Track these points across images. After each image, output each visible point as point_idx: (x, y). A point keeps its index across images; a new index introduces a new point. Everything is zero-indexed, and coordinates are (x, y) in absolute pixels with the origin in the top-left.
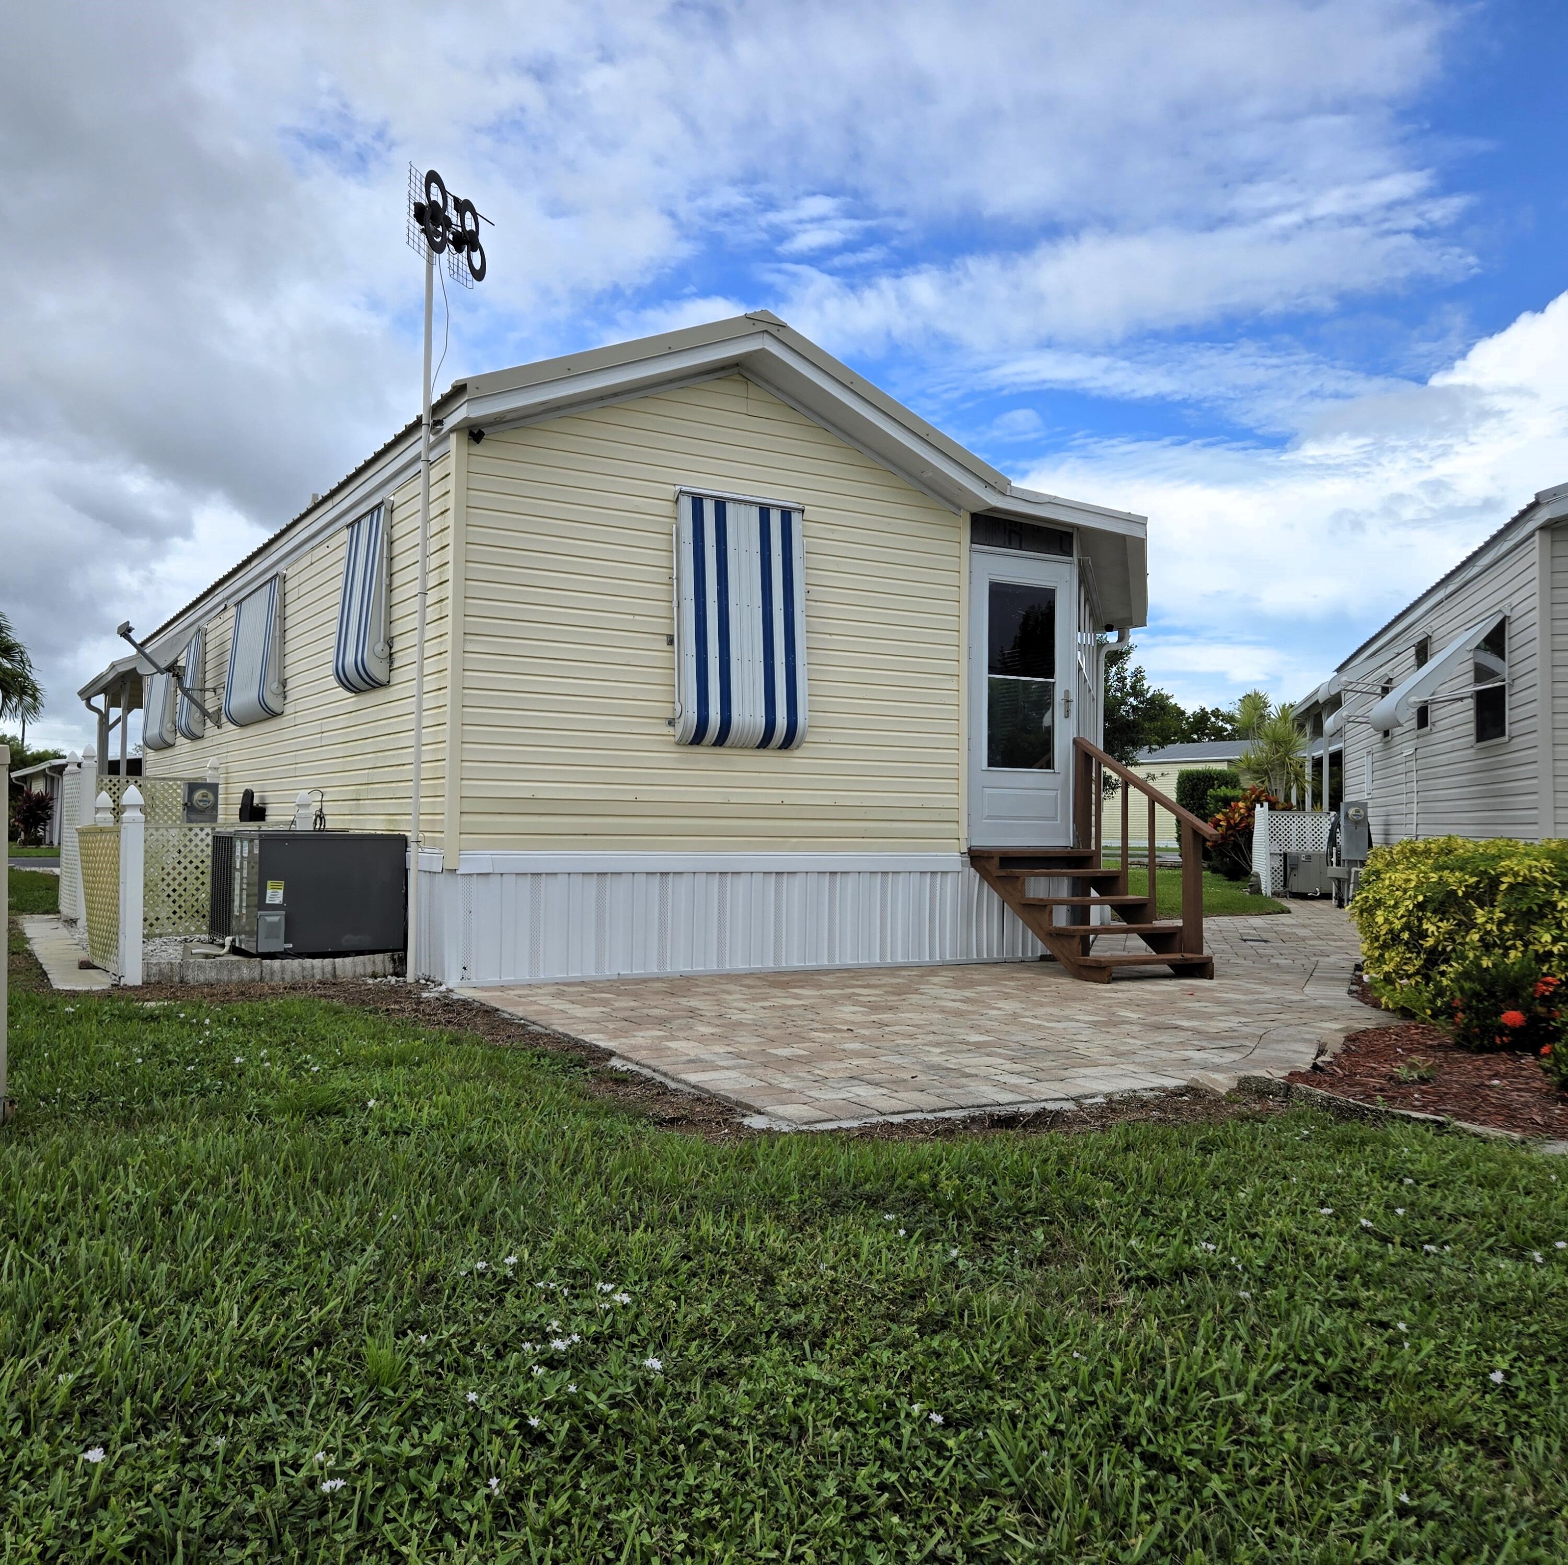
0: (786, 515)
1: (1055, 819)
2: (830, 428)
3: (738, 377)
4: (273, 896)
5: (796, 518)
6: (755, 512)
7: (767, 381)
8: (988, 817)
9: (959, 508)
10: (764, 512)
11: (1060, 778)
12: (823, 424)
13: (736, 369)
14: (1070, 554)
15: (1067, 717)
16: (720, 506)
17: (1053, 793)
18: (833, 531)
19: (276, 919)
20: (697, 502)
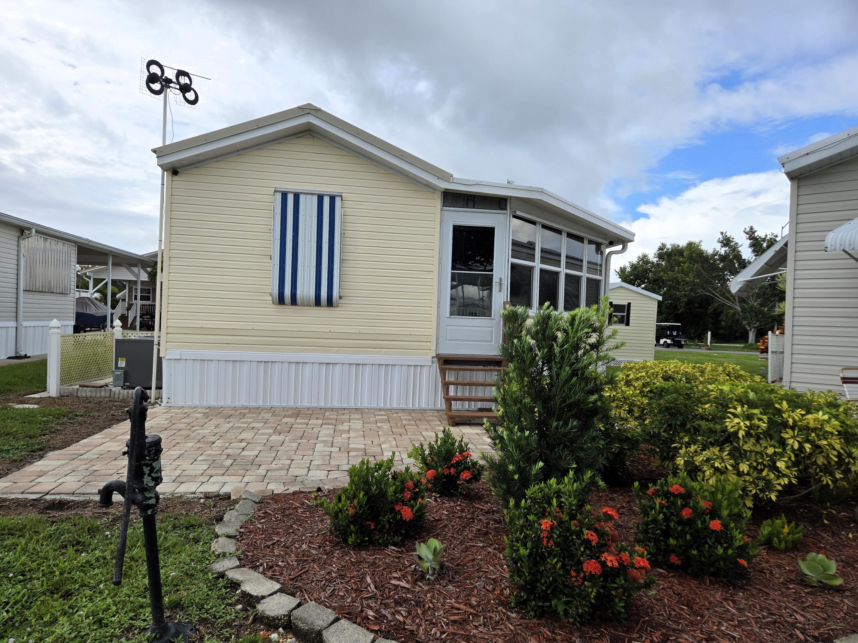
0: (332, 199)
1: (491, 341)
2: (359, 156)
3: (308, 136)
4: (121, 364)
5: (338, 200)
6: (315, 198)
7: (325, 137)
8: (450, 340)
9: (435, 190)
10: (320, 198)
11: (494, 322)
12: (356, 154)
13: (308, 132)
14: (506, 209)
15: (500, 291)
16: (297, 196)
17: (491, 329)
18: (361, 205)
19: (119, 373)
20: (284, 196)
